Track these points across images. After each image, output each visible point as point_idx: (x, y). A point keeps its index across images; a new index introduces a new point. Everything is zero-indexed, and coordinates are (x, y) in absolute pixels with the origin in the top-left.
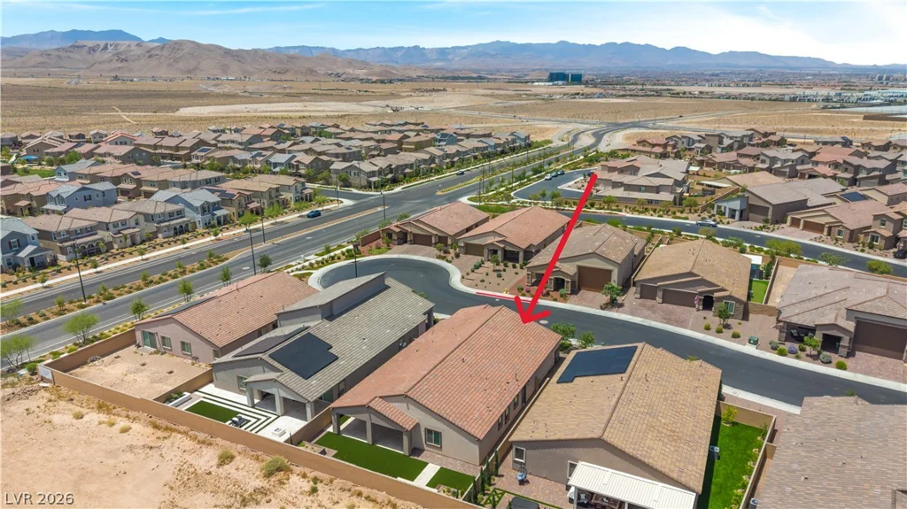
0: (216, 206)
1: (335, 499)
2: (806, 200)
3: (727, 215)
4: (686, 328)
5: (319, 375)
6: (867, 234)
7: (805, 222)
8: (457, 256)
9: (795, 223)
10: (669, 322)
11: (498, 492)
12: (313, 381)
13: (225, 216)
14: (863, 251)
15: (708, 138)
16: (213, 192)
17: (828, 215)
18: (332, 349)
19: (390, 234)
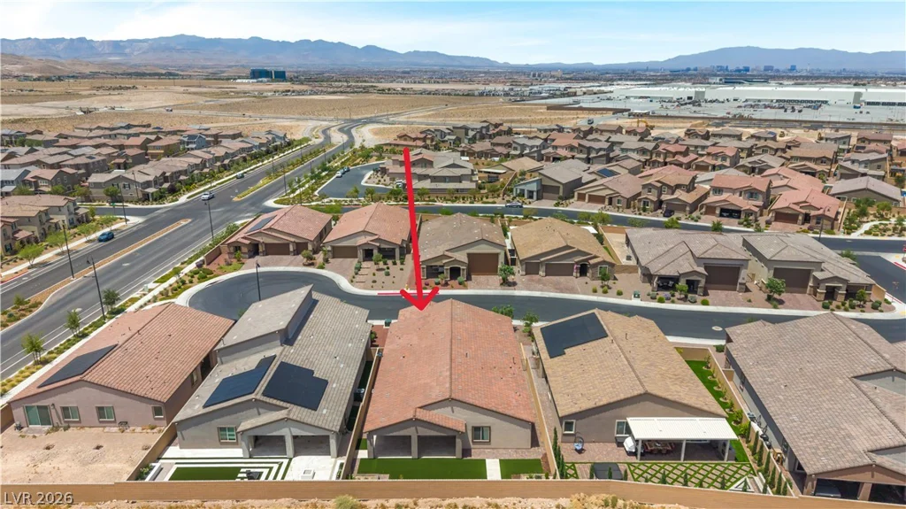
2: (581, 178)
3: (526, 196)
4: (578, 293)
5: (323, 403)
6: (640, 200)
7: (590, 196)
8: (327, 261)
9: (581, 197)
10: (562, 291)
11: (567, 465)
12: (323, 410)
14: (640, 214)
15: (455, 130)
17: (608, 188)
18: (316, 375)
19: (237, 247)
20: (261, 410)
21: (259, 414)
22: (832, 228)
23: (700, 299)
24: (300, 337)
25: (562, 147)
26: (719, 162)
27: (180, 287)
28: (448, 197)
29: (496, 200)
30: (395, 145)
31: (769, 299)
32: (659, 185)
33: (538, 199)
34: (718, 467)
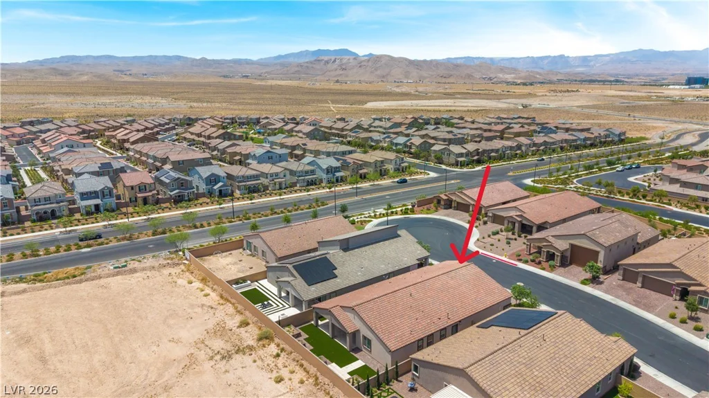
0: (337, 169)
1: (287, 364)
4: (650, 312)
5: (319, 285)
8: (485, 223)
11: (390, 390)
12: (313, 288)
13: (342, 177)
16: (338, 160)
18: (336, 271)
24: (355, 250)
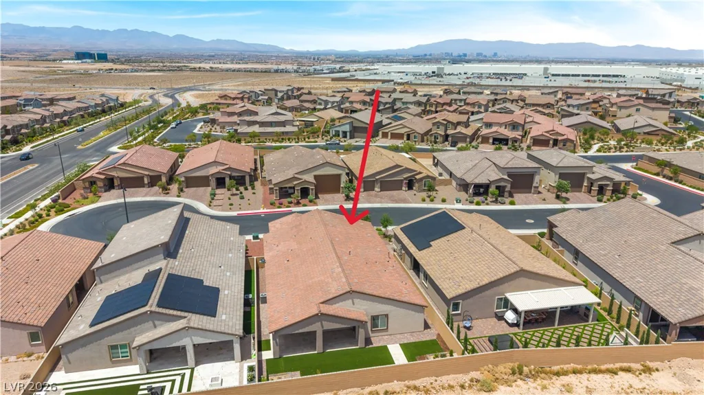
3: (341, 136)
4: (411, 203)
5: (220, 309)
6: (431, 135)
7: (392, 134)
8: (182, 190)
9: (385, 135)
10: (397, 202)
11: (463, 341)
14: (432, 145)
15: (266, 92)
17: (405, 127)
18: (206, 283)
19: (92, 182)
20: (157, 323)
21: (155, 327)
22: (575, 149)
23: (508, 200)
24: (181, 251)
25: (357, 102)
26: (476, 109)
27: (37, 221)
28: (275, 138)
29: (316, 139)
30: (217, 104)
31: (558, 197)
32: (445, 122)
33: (351, 138)
34: (586, 328)
